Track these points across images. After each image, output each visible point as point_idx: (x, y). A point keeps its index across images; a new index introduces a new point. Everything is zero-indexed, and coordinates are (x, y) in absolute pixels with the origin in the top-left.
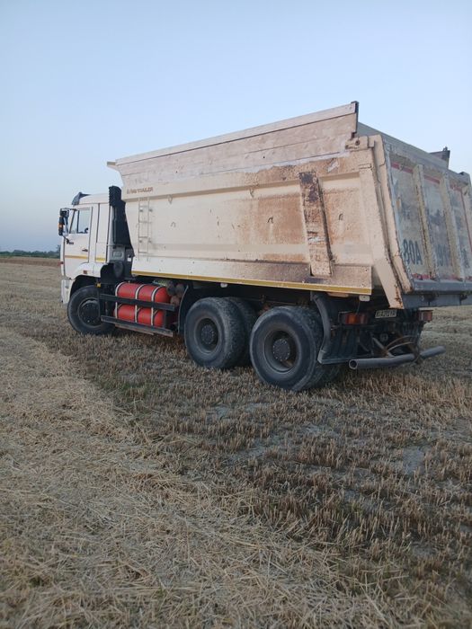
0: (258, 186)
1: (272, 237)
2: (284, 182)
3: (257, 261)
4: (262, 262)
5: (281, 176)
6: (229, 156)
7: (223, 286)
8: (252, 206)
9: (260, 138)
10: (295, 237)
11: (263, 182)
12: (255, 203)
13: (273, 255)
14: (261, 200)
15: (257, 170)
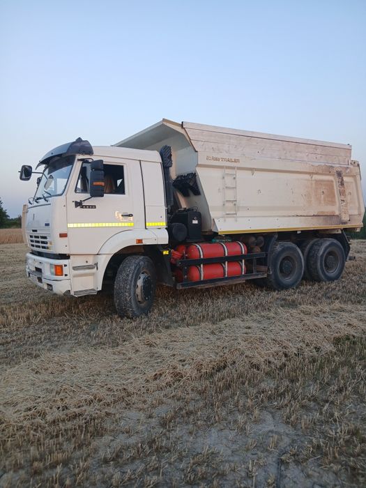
0: (317, 174)
1: (322, 202)
2: (329, 173)
3: (314, 215)
4: (316, 216)
5: (328, 170)
6: (298, 152)
7: (298, 232)
8: (312, 184)
9: (314, 146)
10: (333, 202)
11: (321, 172)
12: (314, 182)
13: (322, 212)
14: (316, 181)
15: (317, 164)
